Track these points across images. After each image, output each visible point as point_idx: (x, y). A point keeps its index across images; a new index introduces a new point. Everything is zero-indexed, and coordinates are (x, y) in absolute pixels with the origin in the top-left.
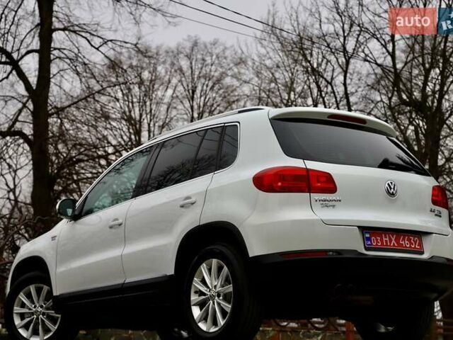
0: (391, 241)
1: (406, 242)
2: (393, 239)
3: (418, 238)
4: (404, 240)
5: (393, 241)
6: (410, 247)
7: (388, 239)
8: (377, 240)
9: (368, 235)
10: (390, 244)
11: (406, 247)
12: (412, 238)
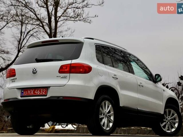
0: (31, 92)
1: (38, 92)
2: (32, 91)
3: (46, 89)
4: (37, 91)
5: (32, 92)
6: (40, 94)
7: (30, 92)
8: (25, 93)
9: (23, 91)
10: (30, 93)
11: (37, 94)
12: (42, 90)
